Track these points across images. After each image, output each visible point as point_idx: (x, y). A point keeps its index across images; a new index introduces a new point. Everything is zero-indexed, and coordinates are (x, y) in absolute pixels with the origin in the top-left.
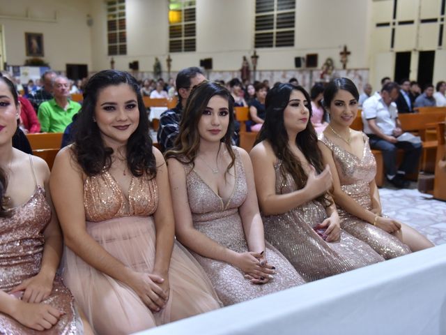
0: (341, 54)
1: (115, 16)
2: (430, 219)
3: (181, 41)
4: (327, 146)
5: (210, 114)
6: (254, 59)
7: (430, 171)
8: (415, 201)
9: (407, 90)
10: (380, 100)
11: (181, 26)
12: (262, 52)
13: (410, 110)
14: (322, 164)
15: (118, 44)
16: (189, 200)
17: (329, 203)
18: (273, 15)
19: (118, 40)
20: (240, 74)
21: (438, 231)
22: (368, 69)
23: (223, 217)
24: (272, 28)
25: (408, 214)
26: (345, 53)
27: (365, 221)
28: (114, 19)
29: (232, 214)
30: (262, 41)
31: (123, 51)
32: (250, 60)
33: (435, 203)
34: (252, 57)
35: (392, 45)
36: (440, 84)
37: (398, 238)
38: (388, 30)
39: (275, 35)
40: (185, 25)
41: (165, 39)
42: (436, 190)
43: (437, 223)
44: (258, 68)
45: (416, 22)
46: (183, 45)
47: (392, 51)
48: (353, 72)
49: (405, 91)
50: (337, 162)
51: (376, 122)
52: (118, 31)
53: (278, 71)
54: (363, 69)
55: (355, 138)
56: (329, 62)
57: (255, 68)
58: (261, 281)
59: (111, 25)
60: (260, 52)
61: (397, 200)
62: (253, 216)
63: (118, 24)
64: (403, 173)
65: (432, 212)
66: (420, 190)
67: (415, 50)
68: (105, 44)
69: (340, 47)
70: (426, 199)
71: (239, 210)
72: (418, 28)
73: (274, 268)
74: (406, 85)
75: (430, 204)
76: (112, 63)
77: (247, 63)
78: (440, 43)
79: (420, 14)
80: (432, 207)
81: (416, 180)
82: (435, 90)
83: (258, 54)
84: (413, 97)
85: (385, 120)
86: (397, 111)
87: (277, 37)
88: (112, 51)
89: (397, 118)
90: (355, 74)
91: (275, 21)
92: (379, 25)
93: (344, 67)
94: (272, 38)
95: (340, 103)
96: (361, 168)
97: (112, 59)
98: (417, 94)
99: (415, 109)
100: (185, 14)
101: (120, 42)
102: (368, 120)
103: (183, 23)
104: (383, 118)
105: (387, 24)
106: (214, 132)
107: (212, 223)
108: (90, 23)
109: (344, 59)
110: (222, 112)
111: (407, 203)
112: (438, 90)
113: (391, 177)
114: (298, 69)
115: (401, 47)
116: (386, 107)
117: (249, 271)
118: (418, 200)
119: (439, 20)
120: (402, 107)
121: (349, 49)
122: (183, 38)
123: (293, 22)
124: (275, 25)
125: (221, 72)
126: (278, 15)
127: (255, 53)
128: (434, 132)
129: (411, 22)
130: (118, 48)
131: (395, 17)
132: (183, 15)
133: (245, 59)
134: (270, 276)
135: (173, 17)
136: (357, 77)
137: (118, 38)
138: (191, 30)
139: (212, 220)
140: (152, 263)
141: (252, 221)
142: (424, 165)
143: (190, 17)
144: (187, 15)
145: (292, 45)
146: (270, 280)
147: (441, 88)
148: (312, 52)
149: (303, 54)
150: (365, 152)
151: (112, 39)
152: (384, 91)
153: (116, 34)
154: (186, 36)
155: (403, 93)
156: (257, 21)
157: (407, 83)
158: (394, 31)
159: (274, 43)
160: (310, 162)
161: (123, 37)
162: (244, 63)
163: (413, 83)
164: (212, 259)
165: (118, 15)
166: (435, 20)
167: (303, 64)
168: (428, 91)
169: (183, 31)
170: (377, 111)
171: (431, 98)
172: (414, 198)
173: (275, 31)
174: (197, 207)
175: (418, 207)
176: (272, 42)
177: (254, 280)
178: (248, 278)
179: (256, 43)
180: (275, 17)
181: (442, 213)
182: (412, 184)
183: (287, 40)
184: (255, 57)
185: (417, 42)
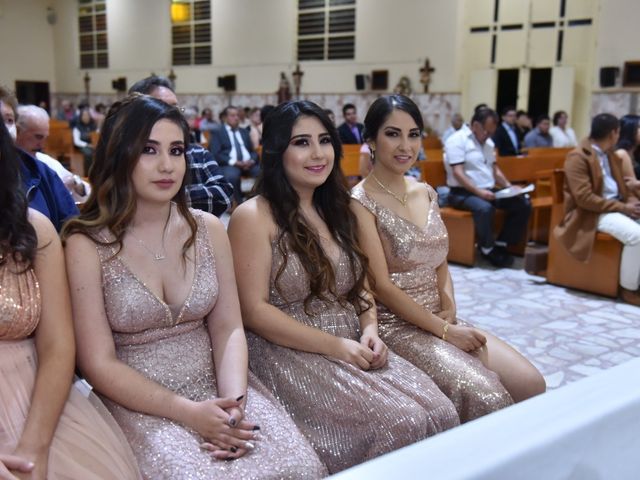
0: (422, 70)
1: (90, 10)
2: (541, 314)
3: (189, 49)
4: (367, 208)
5: (155, 153)
6: (297, 77)
7: (543, 241)
8: (520, 288)
9: (512, 122)
10: (470, 137)
11: (189, 26)
12: (307, 66)
13: (517, 151)
14: (357, 241)
15: (95, 52)
16: (106, 310)
17: (367, 306)
18: (323, 13)
19: (95, 46)
20: (276, 98)
21: (551, 333)
22: (459, 94)
23: (173, 335)
24: (323, 32)
25: (509, 307)
26: (427, 70)
27: (428, 332)
28: (89, 14)
29: (191, 330)
30: (308, 51)
31: (103, 62)
32: (291, 79)
33: (549, 289)
34: (294, 74)
35: (493, 59)
36: (558, 115)
37: (480, 359)
38: (487, 37)
39: (326, 42)
40: (196, 26)
41: (166, 46)
42: (551, 270)
43: (550, 321)
44: (303, 90)
45: (526, 26)
46: (193, 55)
47: (492, 68)
48: (438, 97)
49: (510, 125)
50: (382, 235)
51: (464, 169)
52: (95, 33)
53: (333, 94)
54: (452, 93)
55: (415, 194)
56: (404, 82)
57: (298, 89)
58: (232, 455)
59: (85, 24)
60: (306, 66)
61: (493, 285)
62: (231, 332)
63: (94, 23)
64: (504, 244)
65: (544, 304)
66: (528, 270)
67: (524, 67)
68: (76, 53)
69: (419, 61)
70: (537, 283)
71: (206, 322)
72: (529, 35)
73: (256, 428)
74: (511, 116)
75: (542, 291)
76: (87, 80)
77: (287, 83)
78: (559, 57)
79: (530, 15)
80: (544, 296)
81: (521, 255)
82: (551, 124)
83: (302, 69)
84: (521, 133)
85: (479, 167)
86: (494, 153)
87: (330, 45)
88: (87, 62)
89: (495, 163)
90: (442, 101)
91: (327, 22)
92: (475, 30)
93: (426, 89)
94: (322, 46)
95: (394, 133)
96: (422, 245)
97: (87, 74)
98: (527, 130)
99: (523, 150)
100: (195, 8)
101: (99, 48)
102: (453, 165)
103: (193, 23)
104: (474, 163)
105: (485, 29)
106: (164, 184)
107: (153, 346)
108: (52, 20)
109: (426, 79)
110: (176, 149)
111: (508, 291)
112: (556, 123)
113: (486, 251)
114: (361, 91)
115: (505, 62)
116: (479, 147)
117: (210, 436)
118: (523, 285)
119: (557, 24)
120: (504, 147)
121: (432, 64)
122: (193, 45)
123: (353, 23)
124: (327, 28)
125: (249, 95)
126: (331, 12)
127: (298, 67)
128: (547, 183)
129: (519, 27)
130: (96, 58)
131: (496, 18)
132: (192, 11)
133: (283, 76)
134: (249, 444)
135: (178, 13)
136: (444, 104)
137: (95, 42)
138: (204, 33)
139: (151, 342)
140: (19, 429)
141: (227, 340)
142: (535, 233)
143: (203, 13)
144: (198, 11)
145: (351, 56)
146: (248, 452)
147: (560, 121)
148: (380, 67)
149: (367, 71)
150: (429, 217)
151: (85, 44)
152: (476, 123)
153: (91, 36)
154: (196, 41)
155: (507, 127)
156: (300, 22)
157: (512, 113)
158: (495, 38)
159: (326, 54)
160: (334, 237)
161: (103, 42)
162: (281, 83)
163: (520, 113)
164: (146, 414)
165: (94, 9)
166: (551, 25)
167: (368, 85)
168: (542, 125)
169: (192, 33)
170: (466, 153)
171: (546, 135)
172: (518, 282)
173: (327, 35)
174: (122, 321)
175: (524, 296)
176: (322, 52)
177: (218, 452)
178: (209, 450)
179: (300, 53)
180: (327, 16)
181: (558, 305)
182: (517, 261)
183: (344, 49)
184: (298, 74)
185: (528, 56)
